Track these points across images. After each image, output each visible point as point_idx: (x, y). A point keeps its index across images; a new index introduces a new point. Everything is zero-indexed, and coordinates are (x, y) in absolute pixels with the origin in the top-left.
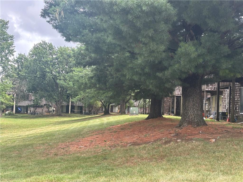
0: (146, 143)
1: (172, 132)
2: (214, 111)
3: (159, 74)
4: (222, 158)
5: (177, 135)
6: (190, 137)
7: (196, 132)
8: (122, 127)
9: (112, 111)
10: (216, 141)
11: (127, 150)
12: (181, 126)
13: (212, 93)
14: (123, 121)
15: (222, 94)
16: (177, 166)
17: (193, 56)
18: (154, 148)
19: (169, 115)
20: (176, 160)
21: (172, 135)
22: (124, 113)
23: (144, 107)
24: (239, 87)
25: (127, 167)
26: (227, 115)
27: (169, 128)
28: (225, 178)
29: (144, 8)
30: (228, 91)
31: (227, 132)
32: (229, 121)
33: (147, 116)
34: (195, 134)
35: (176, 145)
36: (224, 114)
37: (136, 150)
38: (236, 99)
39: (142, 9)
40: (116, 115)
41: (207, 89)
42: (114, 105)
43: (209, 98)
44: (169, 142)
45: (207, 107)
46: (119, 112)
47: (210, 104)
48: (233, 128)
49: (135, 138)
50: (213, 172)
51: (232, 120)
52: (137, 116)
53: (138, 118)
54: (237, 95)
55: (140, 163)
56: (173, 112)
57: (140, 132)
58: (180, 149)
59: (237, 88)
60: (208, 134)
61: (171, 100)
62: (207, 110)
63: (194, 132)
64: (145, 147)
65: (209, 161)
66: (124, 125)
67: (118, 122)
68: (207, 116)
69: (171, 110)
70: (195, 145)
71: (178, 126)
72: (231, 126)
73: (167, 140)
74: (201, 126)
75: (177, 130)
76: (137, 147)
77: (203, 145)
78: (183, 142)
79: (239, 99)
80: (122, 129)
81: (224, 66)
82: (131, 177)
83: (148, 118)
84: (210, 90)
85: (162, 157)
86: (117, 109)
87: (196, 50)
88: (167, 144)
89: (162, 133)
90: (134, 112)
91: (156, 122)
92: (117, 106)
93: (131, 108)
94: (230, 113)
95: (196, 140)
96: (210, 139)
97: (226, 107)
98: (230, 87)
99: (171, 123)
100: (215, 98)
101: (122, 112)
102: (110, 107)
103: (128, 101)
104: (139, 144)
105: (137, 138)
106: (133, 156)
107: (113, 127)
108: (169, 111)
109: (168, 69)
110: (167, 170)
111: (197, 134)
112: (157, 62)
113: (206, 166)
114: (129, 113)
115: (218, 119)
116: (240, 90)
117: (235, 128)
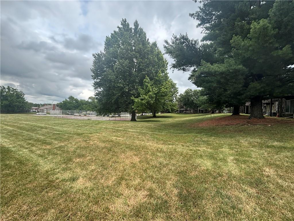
0: (232, 125)
1: (245, 121)
2: (268, 112)
3: (239, 97)
4: (276, 134)
5: (248, 122)
6: (255, 123)
9: (215, 112)
10: (271, 125)
11: (223, 127)
12: (250, 118)
13: (267, 104)
14: (220, 116)
15: (273, 104)
16: (249, 135)
17: (258, 88)
18: (236, 127)
19: (243, 114)
20: (248, 133)
23: (230, 111)
24: (285, 100)
25: (224, 134)
27: (243, 119)
30: (277, 102)
31: (278, 122)
32: (278, 116)
33: (232, 114)
34: (258, 122)
35: (248, 126)
36: (274, 113)
38: (283, 106)
40: (217, 114)
41: (264, 102)
43: (265, 106)
44: (244, 125)
47: (266, 109)
49: (227, 123)
50: (271, 140)
51: (280, 116)
52: (227, 114)
54: (284, 104)
56: (244, 112)
57: (229, 120)
58: (250, 128)
59: (283, 101)
60: (266, 122)
61: (244, 107)
62: (264, 111)
65: (267, 134)
70: (258, 127)
71: (248, 118)
73: (242, 124)
74: (262, 119)
75: (248, 120)
76: (228, 126)
77: (263, 127)
78: (252, 126)
79: (285, 106)
80: (220, 119)
81: (277, 91)
82: (226, 138)
83: (232, 115)
84: (266, 102)
85: (241, 131)
86: (217, 111)
87: (260, 85)
89: (240, 121)
90: (225, 112)
91: (237, 117)
94: (278, 113)
95: (259, 125)
96: (267, 124)
97: (276, 110)
98: (279, 101)
99: (244, 117)
100: (269, 106)
101: (220, 112)
102: (214, 110)
103: (222, 108)
104: (229, 125)
106: (226, 130)
109: (243, 94)
110: (244, 137)
111: (259, 122)
112: (237, 92)
113: (266, 136)
114: (223, 113)
115: (271, 116)
116: (286, 102)
117: (283, 120)
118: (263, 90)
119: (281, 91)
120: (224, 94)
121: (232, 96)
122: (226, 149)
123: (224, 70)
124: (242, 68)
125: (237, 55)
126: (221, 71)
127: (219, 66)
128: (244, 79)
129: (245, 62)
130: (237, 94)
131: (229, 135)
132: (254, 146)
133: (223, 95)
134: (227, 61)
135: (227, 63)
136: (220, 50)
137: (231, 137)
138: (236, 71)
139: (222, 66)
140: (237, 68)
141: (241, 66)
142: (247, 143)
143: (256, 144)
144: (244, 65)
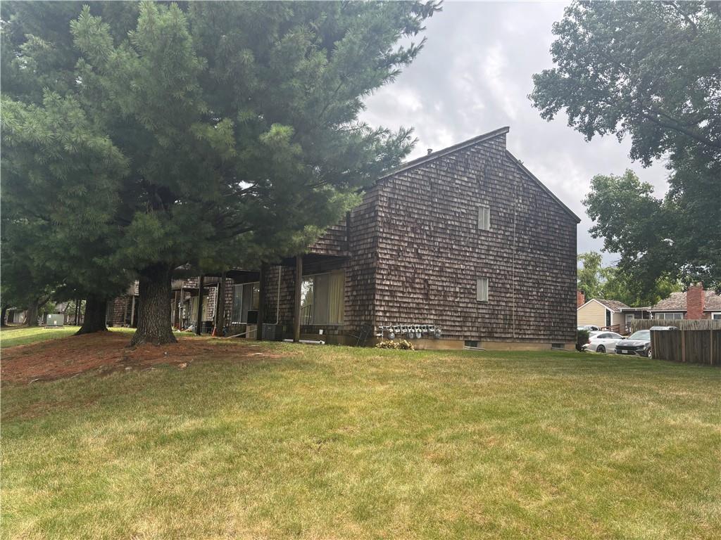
0: (66, 376)
1: (118, 354)
2: (194, 320)
3: (98, 260)
4: (193, 392)
5: (127, 360)
6: (147, 362)
7: (159, 354)
8: (25, 350)
9: (11, 320)
10: (187, 366)
11: (27, 390)
12: (134, 344)
13: (193, 292)
14: (31, 339)
15: (208, 295)
16: (116, 412)
17: (157, 235)
18: (81, 384)
19: (122, 326)
20: (117, 401)
21: (118, 360)
22: (36, 325)
23: (76, 314)
24: (232, 284)
25: (20, 422)
26: (213, 326)
27: (114, 349)
28: (193, 422)
29: (67, 148)
30: (216, 289)
31: (208, 351)
32: (216, 335)
33: (77, 329)
34: (157, 357)
35: (122, 375)
36: (209, 324)
37: (46, 389)
38: (227, 302)
39: (63, 148)
40: (18, 328)
41: (185, 287)
42: (15, 310)
43: (188, 300)
44: (110, 372)
45: (184, 313)
46: (26, 323)
47: (189, 309)
48: (218, 345)
49: (47, 369)
50: (176, 414)
51: (220, 333)
52: (60, 329)
53: (61, 333)
54: (229, 295)
55: (48, 413)
57: (60, 357)
58: (127, 383)
59: (229, 286)
60: (177, 355)
61: (126, 303)
62: (184, 317)
63: (155, 354)
64: (63, 383)
65: (172, 397)
66: (31, 347)
67: (18, 341)
68: (184, 327)
69: (125, 318)
70: (153, 375)
71: (130, 344)
72: (217, 341)
73: (106, 368)
74: (168, 344)
75: (126, 352)
76: (48, 384)
77: (167, 374)
78: (135, 371)
79: (231, 302)
80: (24, 353)
81: (205, 254)
82: (26, 438)
83: (79, 333)
84: (189, 287)
85: (93, 399)
86: (21, 318)
87: (163, 226)
88: (106, 375)
89: (99, 358)
90: (55, 322)
91: (95, 339)
92: (21, 312)
93: (50, 316)
94: (217, 322)
95: (157, 366)
96: (179, 363)
97: (212, 313)
98: (220, 284)
99: (120, 340)
100: (196, 299)
101: (31, 323)
102: (7, 313)
103: (43, 304)
104: (52, 379)
105: (50, 368)
106: (37, 400)
107: (8, 349)
108: (123, 321)
109: (114, 252)
110: (98, 419)
111: (160, 357)
112: (92, 239)
113: (165, 406)
114: (45, 323)
115: (198, 333)
116: (233, 289)
117: (221, 345)
118: (170, 243)
119: (214, 254)
120: (44, 243)
121: (73, 251)
122: (12, 492)
123: (39, 134)
124: (110, 148)
125: (95, 92)
126: (25, 135)
127: (18, 113)
128: (121, 193)
129: (121, 129)
130: (95, 247)
131: (43, 421)
132: (123, 451)
133: (36, 244)
134: (54, 101)
135: (56, 109)
136: (41, 48)
137: (49, 430)
138: (88, 157)
139: (34, 117)
140: (90, 144)
141: (103, 142)
142: (103, 441)
143: (132, 438)
144: (116, 141)
